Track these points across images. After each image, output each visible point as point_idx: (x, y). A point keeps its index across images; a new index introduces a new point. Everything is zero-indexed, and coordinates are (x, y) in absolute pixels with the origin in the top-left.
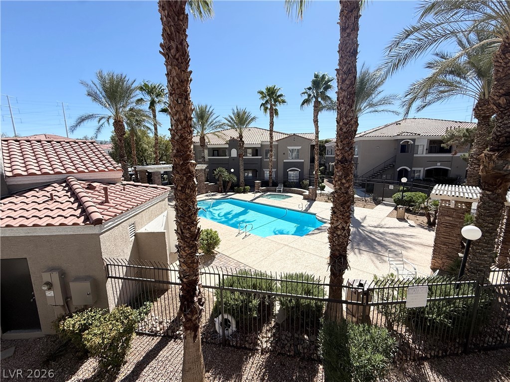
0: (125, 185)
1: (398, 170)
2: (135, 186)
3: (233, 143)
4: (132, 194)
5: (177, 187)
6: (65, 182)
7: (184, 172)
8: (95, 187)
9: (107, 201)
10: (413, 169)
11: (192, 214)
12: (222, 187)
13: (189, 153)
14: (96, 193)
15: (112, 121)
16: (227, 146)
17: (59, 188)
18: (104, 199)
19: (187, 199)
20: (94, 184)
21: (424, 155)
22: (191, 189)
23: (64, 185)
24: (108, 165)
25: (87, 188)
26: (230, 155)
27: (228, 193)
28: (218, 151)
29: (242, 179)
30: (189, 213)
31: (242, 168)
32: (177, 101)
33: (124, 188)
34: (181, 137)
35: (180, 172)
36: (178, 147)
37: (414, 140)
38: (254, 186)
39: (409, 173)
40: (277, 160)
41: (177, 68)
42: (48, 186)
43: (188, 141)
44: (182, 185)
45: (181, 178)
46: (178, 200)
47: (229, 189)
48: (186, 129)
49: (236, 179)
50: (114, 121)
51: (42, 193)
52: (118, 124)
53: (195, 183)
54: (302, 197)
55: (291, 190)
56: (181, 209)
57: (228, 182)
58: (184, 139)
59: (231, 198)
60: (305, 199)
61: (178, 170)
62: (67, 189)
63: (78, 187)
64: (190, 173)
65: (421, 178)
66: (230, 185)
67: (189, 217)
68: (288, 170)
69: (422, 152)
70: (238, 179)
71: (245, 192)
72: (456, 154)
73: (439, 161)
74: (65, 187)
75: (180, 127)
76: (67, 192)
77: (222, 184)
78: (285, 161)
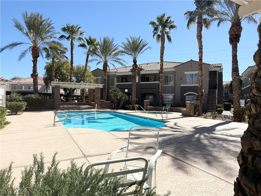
16: (131, 73)
29: (133, 98)
40: (175, 85)
68: (185, 95)
77: (116, 102)
78: (182, 85)
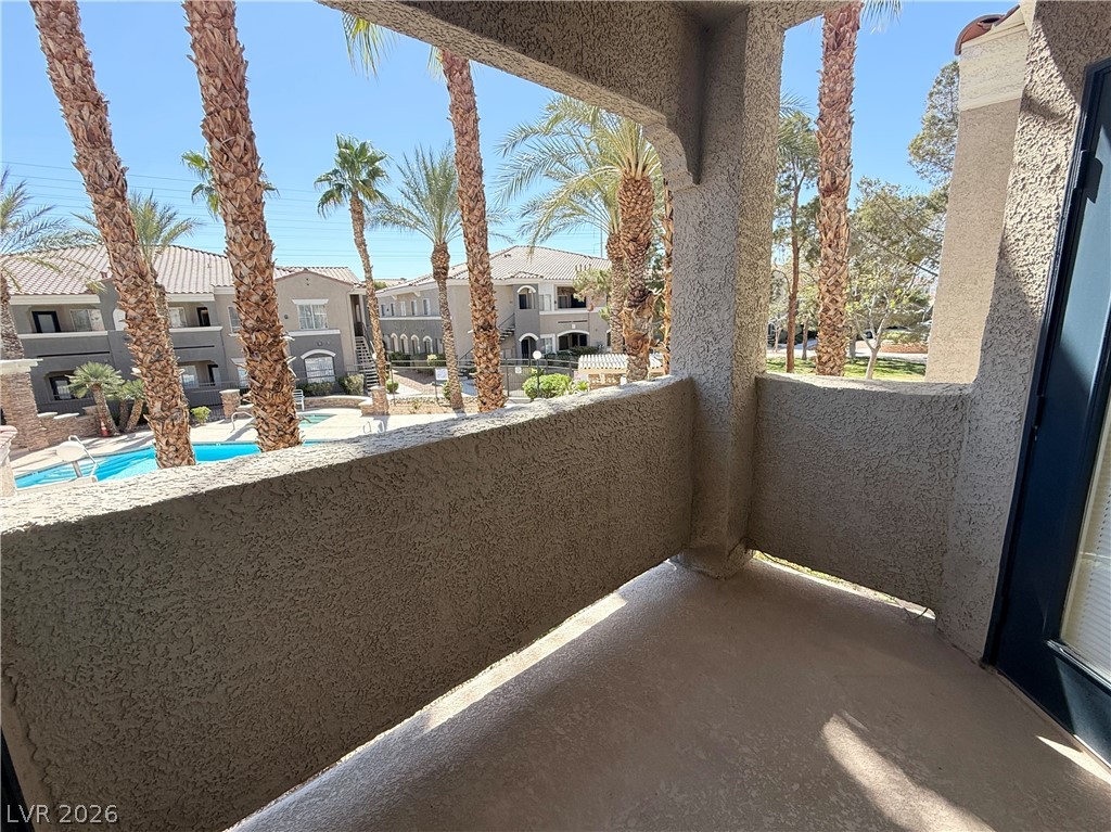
1: (521, 340)
10: (542, 336)
12: (110, 420)
16: (95, 299)
21: (554, 312)
28: (54, 313)
37: (536, 286)
38: (221, 405)
39: (537, 343)
47: (138, 423)
54: (359, 412)
55: (324, 401)
57: (130, 403)
60: (366, 414)
65: (554, 351)
66: (139, 409)
68: (303, 357)
69: (549, 306)
71: (193, 422)
72: (592, 309)
73: (572, 321)
77: (108, 412)
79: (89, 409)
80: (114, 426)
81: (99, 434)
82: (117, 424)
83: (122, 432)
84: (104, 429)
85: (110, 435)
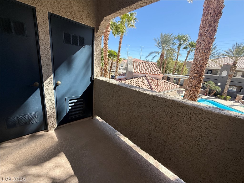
0: (162, 81)
2: (166, 82)
3: (226, 67)
4: (165, 85)
5: (192, 85)
6: (145, 76)
7: (198, 80)
8: (153, 80)
9: (157, 86)
11: (195, 98)
12: (208, 93)
13: (202, 73)
14: (154, 82)
15: (160, 54)
16: (220, 68)
17: (144, 78)
18: (156, 85)
19: (195, 91)
20: (153, 79)
22: (198, 87)
23: (145, 77)
24: (158, 72)
25: (151, 80)
26: (221, 74)
27: (211, 97)
28: (212, 71)
29: (226, 91)
30: (194, 96)
31: (228, 84)
32: (204, 51)
33: (162, 82)
34: (201, 66)
35: (196, 80)
36: (198, 70)
38: (235, 98)
41: (209, 38)
42: (141, 77)
43: (204, 68)
44: (195, 85)
45: (195, 82)
46: (191, 90)
47: (213, 95)
48: (205, 63)
49: (220, 90)
50: (161, 54)
51: (139, 79)
52: (162, 55)
53: (201, 85)
56: (191, 94)
57: (214, 91)
58: (202, 67)
59: (212, 100)
61: (195, 79)
62: (146, 79)
63: (149, 79)
64: (200, 81)
66: (214, 92)
67: (194, 98)
70: (223, 90)
71: (225, 99)
74: (145, 78)
75: (202, 62)
76: (146, 80)
77: (208, 91)
79: (206, 89)
80: (208, 94)
81: (204, 95)
82: (209, 94)
83: (209, 96)
84: (206, 94)
85: (206, 95)
